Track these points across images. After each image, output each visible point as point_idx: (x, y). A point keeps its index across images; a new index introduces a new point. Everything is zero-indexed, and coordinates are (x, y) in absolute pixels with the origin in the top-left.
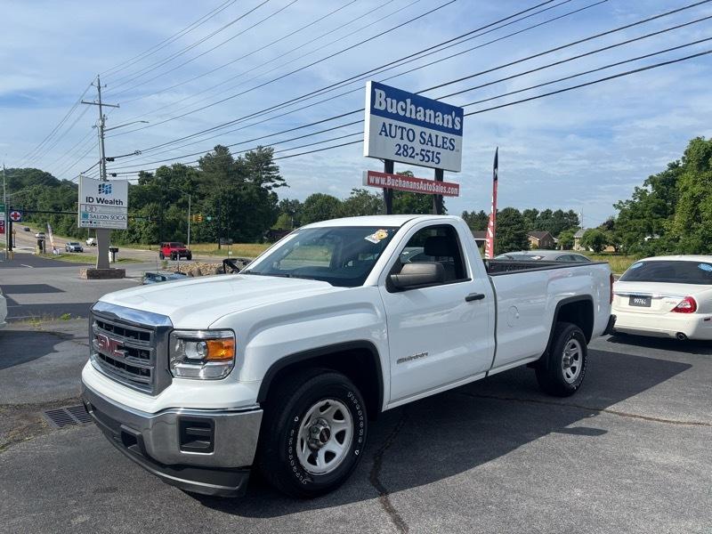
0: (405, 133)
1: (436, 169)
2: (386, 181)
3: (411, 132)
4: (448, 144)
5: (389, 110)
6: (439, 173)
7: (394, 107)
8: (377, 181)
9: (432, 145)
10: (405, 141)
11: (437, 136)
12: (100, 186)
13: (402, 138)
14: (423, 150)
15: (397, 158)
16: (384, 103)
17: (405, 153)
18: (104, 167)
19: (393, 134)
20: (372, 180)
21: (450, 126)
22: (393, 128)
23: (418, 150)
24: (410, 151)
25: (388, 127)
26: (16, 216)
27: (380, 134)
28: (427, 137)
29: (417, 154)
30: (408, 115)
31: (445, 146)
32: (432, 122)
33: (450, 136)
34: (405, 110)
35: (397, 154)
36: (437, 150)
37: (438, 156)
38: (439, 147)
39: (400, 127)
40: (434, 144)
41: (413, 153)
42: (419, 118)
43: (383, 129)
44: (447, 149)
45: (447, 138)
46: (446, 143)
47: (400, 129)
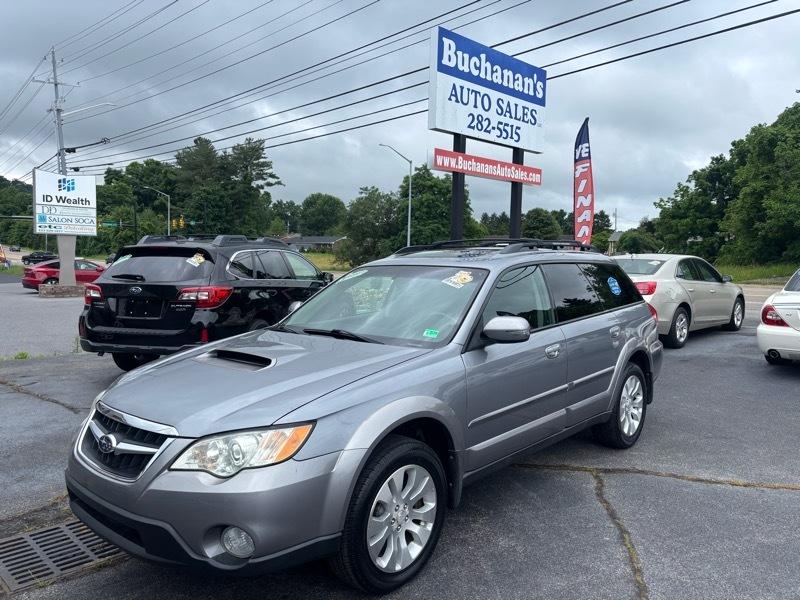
0: (479, 99)
1: (515, 148)
2: (457, 164)
3: (486, 99)
4: (530, 117)
5: (461, 68)
6: (518, 155)
7: (466, 63)
8: (446, 163)
9: (511, 117)
10: (479, 111)
11: (516, 105)
12: (60, 181)
13: (475, 106)
14: (501, 123)
15: (469, 133)
16: (453, 57)
17: (480, 127)
18: (63, 160)
19: (465, 102)
20: (439, 162)
21: (531, 93)
22: (465, 91)
23: (494, 124)
24: (485, 124)
25: (458, 90)
27: (450, 99)
28: (504, 106)
29: (494, 128)
30: (482, 76)
31: (526, 119)
32: (511, 86)
33: (531, 106)
34: (479, 69)
35: (469, 127)
36: (516, 123)
37: (518, 131)
38: (519, 120)
39: (473, 91)
40: (513, 116)
41: (488, 126)
42: (495, 81)
43: (454, 93)
44: (528, 122)
45: (528, 109)
46: (527, 115)
47: (474, 93)
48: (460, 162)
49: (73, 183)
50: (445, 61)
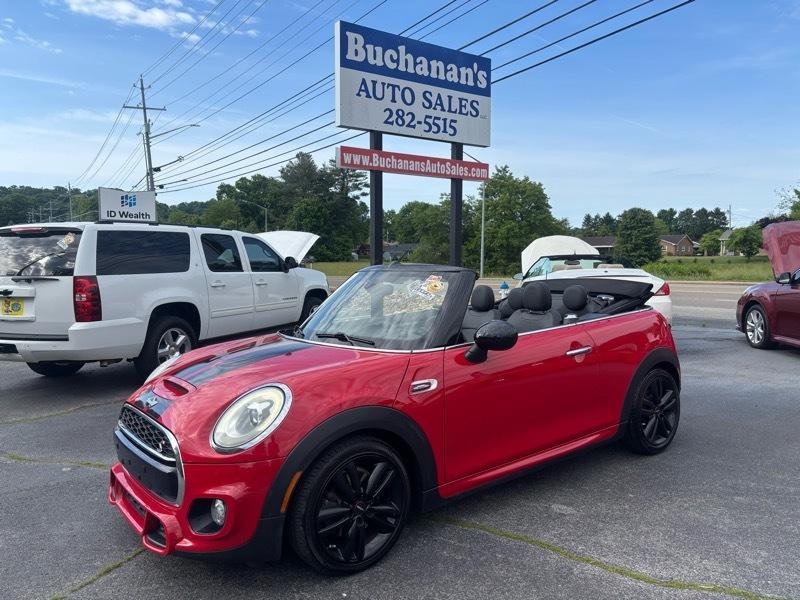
0: (398, 94)
1: (453, 143)
2: (371, 161)
3: (407, 92)
4: (469, 108)
5: (371, 61)
6: (458, 150)
7: (378, 56)
8: (357, 161)
9: (443, 110)
11: (450, 97)
12: (122, 198)
13: (394, 101)
14: (430, 117)
15: (387, 128)
16: (362, 52)
17: (400, 122)
19: (379, 95)
20: (348, 160)
21: (471, 83)
22: (379, 86)
23: (420, 117)
24: (407, 119)
25: (370, 85)
27: (358, 95)
28: (434, 100)
29: (419, 123)
30: (402, 68)
31: (464, 111)
32: (442, 77)
33: (471, 97)
34: (397, 61)
35: (386, 122)
36: (450, 116)
37: (453, 124)
38: (455, 112)
39: (389, 85)
40: (446, 108)
41: (412, 121)
42: (419, 73)
43: (363, 88)
44: (467, 114)
45: (466, 100)
46: (465, 106)
47: (391, 87)
48: (375, 159)
49: (134, 199)
50: (350, 56)
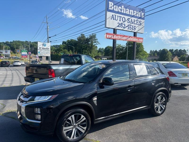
0: (121, 19)
1: (134, 32)
3: (124, 18)
5: (115, 10)
7: (117, 8)
8: (110, 37)
9: (132, 23)
10: (121, 22)
11: (134, 20)
12: (43, 44)
14: (129, 25)
15: (118, 28)
16: (113, 7)
17: (121, 26)
20: (108, 37)
21: (140, 16)
22: (116, 17)
23: (126, 25)
24: (123, 26)
25: (114, 16)
26: (30, 53)
27: (111, 19)
28: (130, 20)
29: (126, 27)
30: (122, 12)
31: (138, 24)
32: (132, 14)
34: (121, 10)
35: (118, 26)
36: (134, 25)
38: (135, 24)
39: (119, 16)
41: (124, 26)
42: (127, 13)
43: (112, 17)
44: (138, 25)
45: (138, 21)
46: (138, 22)
47: (119, 17)
48: (115, 36)
49: (46, 45)
